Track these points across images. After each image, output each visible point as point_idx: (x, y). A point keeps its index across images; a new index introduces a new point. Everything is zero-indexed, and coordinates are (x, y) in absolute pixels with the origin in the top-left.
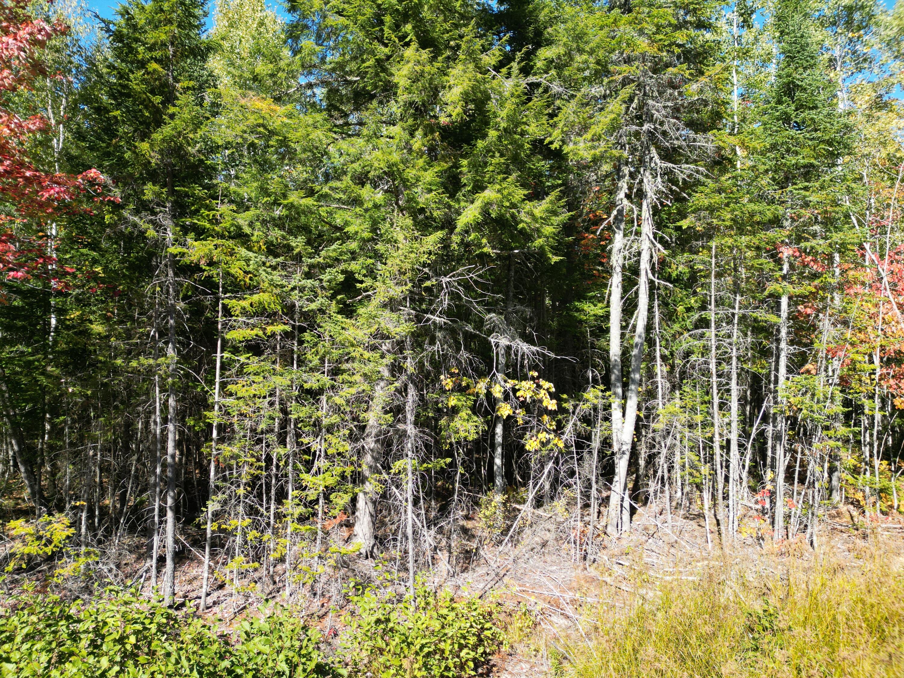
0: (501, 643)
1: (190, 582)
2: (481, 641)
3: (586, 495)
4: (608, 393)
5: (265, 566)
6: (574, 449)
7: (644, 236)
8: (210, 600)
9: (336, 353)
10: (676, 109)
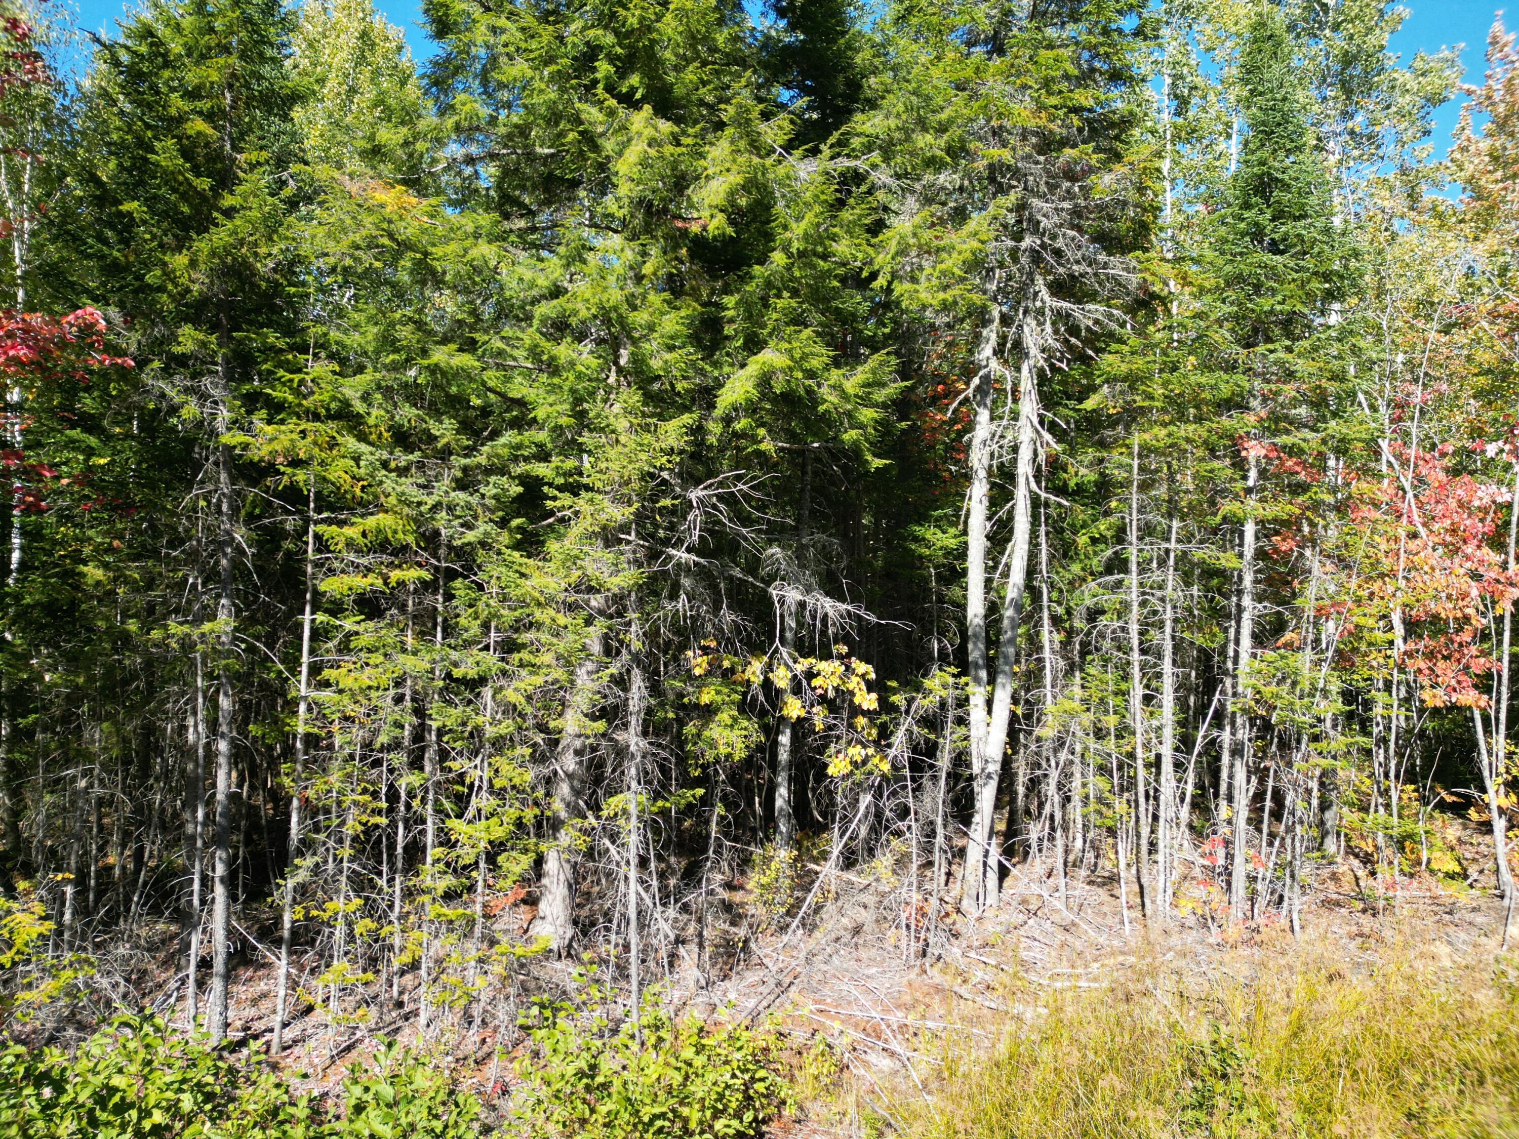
0: (784, 1102)
1: (255, 1002)
2: (748, 1098)
3: (927, 848)
4: (964, 680)
5: (384, 976)
6: (907, 772)
7: (1023, 421)
8: (289, 1034)
9: (508, 616)
10: (1077, 212)
